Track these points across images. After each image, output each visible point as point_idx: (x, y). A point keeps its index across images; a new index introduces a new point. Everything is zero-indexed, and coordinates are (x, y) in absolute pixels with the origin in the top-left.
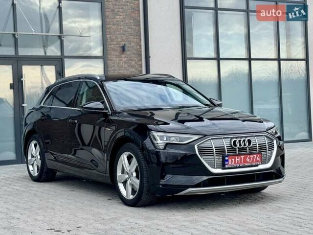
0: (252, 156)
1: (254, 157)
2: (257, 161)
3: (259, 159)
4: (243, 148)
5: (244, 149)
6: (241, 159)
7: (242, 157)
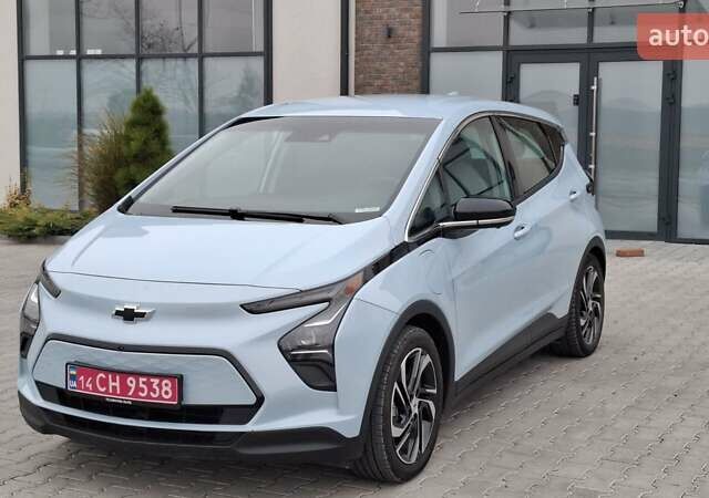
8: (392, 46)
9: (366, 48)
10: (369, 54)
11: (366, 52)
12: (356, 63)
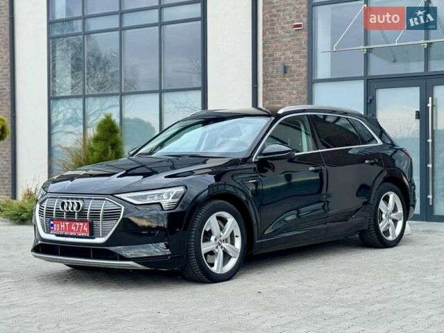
0: (77, 224)
1: (80, 226)
2: (84, 231)
3: (86, 229)
4: (70, 212)
5: (71, 214)
6: (65, 225)
7: (67, 223)
8: (288, 79)
9: (270, 81)
10: (272, 86)
11: (270, 84)
12: (263, 92)
